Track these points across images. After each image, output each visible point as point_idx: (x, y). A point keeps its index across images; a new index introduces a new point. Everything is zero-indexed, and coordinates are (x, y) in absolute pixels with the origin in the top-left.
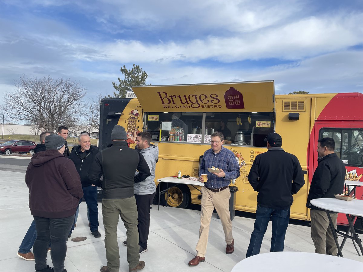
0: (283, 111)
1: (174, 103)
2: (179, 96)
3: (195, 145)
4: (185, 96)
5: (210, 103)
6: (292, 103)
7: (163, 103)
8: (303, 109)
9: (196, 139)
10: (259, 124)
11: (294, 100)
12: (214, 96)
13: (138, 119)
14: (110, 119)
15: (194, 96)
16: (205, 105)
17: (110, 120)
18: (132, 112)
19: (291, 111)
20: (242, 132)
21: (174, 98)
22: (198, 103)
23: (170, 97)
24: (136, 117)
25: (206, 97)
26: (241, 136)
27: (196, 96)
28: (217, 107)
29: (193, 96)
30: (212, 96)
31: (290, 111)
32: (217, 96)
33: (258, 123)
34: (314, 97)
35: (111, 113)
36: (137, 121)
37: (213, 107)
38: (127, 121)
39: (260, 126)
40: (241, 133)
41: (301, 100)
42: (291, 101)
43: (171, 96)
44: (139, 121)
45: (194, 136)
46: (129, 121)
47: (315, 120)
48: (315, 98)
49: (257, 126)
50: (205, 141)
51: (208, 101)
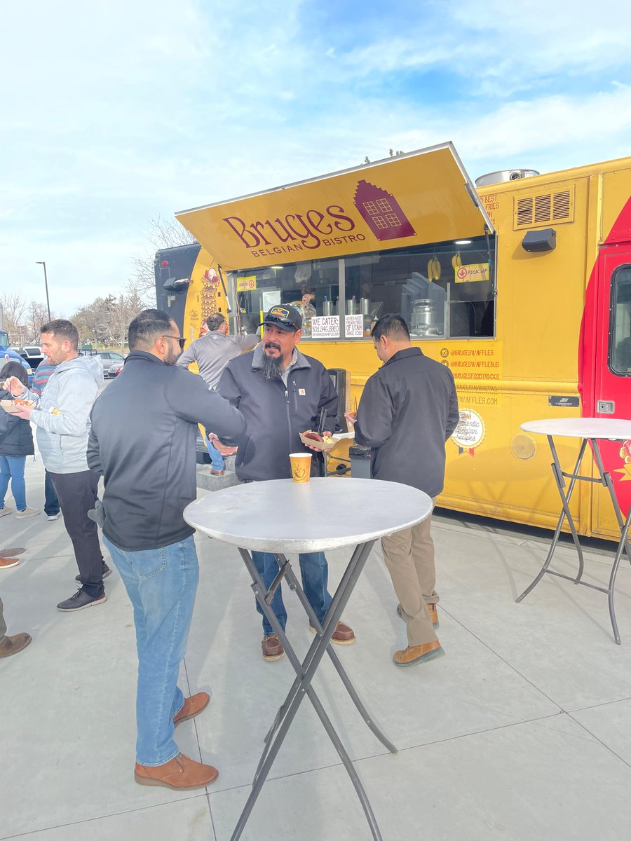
0: (517, 227)
1: (267, 243)
2: (268, 222)
3: (325, 342)
4: (278, 220)
5: (337, 233)
6: (539, 199)
7: (248, 246)
8: (567, 216)
9: (328, 328)
10: (462, 274)
11: (543, 192)
12: (335, 211)
13: (218, 291)
14: (172, 295)
15: (296, 217)
16: (328, 237)
17: (173, 298)
18: (207, 275)
19: (536, 226)
20: (428, 301)
21: (259, 227)
22: (312, 235)
23: (253, 228)
24: (214, 287)
25: (322, 217)
26: (425, 311)
27: (299, 217)
28: (356, 238)
29: (294, 217)
30: (331, 210)
31: (533, 224)
32: (342, 210)
33: (460, 272)
34: (596, 173)
35: (170, 282)
36: (217, 295)
37: (347, 239)
38: (200, 296)
39: (465, 280)
40: (426, 304)
41: (561, 189)
42: (533, 195)
43: (252, 226)
44: (219, 295)
45: (324, 321)
46: (204, 297)
47: (599, 245)
48: (600, 176)
49: (458, 280)
50: (346, 331)
51: (329, 225)
